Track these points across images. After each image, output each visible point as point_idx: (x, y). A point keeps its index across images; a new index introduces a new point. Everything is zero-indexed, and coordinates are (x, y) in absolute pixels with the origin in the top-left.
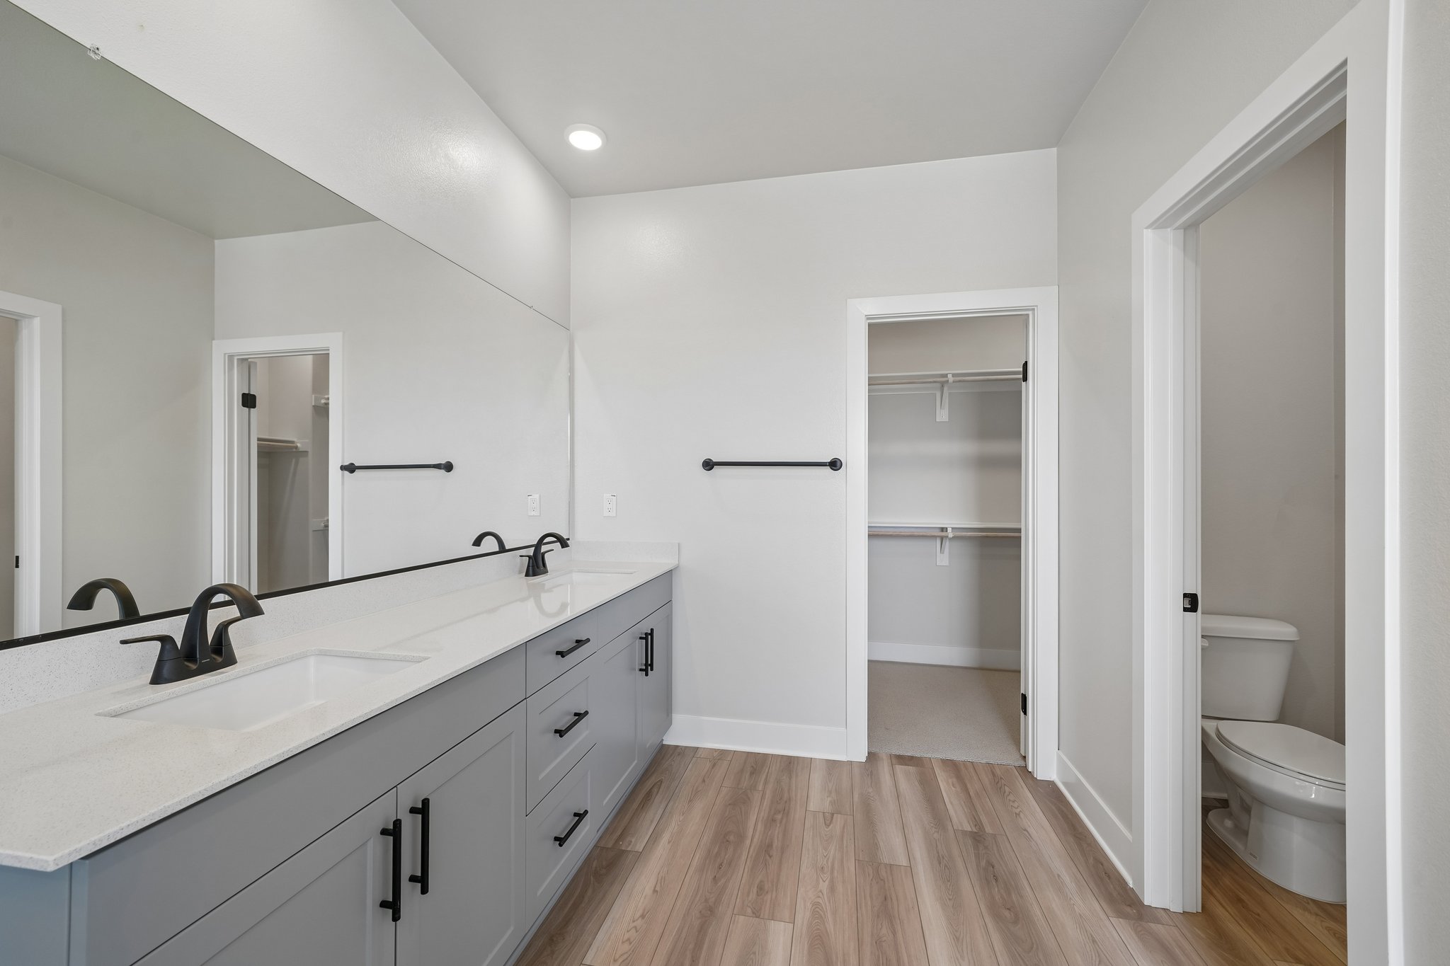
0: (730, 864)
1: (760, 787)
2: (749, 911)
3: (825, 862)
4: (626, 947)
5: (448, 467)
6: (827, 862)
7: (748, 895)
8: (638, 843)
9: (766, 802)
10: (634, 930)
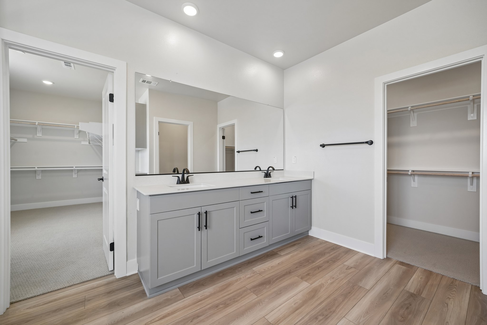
0: (304, 266)
1: (331, 253)
2: (300, 277)
3: (336, 277)
4: (263, 270)
5: (257, 150)
6: (337, 277)
7: (303, 274)
8: (282, 253)
9: (329, 257)
10: (267, 268)
